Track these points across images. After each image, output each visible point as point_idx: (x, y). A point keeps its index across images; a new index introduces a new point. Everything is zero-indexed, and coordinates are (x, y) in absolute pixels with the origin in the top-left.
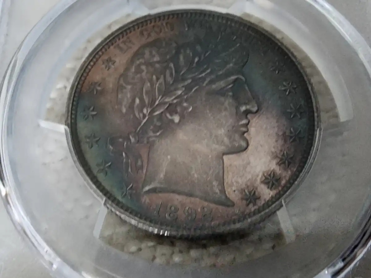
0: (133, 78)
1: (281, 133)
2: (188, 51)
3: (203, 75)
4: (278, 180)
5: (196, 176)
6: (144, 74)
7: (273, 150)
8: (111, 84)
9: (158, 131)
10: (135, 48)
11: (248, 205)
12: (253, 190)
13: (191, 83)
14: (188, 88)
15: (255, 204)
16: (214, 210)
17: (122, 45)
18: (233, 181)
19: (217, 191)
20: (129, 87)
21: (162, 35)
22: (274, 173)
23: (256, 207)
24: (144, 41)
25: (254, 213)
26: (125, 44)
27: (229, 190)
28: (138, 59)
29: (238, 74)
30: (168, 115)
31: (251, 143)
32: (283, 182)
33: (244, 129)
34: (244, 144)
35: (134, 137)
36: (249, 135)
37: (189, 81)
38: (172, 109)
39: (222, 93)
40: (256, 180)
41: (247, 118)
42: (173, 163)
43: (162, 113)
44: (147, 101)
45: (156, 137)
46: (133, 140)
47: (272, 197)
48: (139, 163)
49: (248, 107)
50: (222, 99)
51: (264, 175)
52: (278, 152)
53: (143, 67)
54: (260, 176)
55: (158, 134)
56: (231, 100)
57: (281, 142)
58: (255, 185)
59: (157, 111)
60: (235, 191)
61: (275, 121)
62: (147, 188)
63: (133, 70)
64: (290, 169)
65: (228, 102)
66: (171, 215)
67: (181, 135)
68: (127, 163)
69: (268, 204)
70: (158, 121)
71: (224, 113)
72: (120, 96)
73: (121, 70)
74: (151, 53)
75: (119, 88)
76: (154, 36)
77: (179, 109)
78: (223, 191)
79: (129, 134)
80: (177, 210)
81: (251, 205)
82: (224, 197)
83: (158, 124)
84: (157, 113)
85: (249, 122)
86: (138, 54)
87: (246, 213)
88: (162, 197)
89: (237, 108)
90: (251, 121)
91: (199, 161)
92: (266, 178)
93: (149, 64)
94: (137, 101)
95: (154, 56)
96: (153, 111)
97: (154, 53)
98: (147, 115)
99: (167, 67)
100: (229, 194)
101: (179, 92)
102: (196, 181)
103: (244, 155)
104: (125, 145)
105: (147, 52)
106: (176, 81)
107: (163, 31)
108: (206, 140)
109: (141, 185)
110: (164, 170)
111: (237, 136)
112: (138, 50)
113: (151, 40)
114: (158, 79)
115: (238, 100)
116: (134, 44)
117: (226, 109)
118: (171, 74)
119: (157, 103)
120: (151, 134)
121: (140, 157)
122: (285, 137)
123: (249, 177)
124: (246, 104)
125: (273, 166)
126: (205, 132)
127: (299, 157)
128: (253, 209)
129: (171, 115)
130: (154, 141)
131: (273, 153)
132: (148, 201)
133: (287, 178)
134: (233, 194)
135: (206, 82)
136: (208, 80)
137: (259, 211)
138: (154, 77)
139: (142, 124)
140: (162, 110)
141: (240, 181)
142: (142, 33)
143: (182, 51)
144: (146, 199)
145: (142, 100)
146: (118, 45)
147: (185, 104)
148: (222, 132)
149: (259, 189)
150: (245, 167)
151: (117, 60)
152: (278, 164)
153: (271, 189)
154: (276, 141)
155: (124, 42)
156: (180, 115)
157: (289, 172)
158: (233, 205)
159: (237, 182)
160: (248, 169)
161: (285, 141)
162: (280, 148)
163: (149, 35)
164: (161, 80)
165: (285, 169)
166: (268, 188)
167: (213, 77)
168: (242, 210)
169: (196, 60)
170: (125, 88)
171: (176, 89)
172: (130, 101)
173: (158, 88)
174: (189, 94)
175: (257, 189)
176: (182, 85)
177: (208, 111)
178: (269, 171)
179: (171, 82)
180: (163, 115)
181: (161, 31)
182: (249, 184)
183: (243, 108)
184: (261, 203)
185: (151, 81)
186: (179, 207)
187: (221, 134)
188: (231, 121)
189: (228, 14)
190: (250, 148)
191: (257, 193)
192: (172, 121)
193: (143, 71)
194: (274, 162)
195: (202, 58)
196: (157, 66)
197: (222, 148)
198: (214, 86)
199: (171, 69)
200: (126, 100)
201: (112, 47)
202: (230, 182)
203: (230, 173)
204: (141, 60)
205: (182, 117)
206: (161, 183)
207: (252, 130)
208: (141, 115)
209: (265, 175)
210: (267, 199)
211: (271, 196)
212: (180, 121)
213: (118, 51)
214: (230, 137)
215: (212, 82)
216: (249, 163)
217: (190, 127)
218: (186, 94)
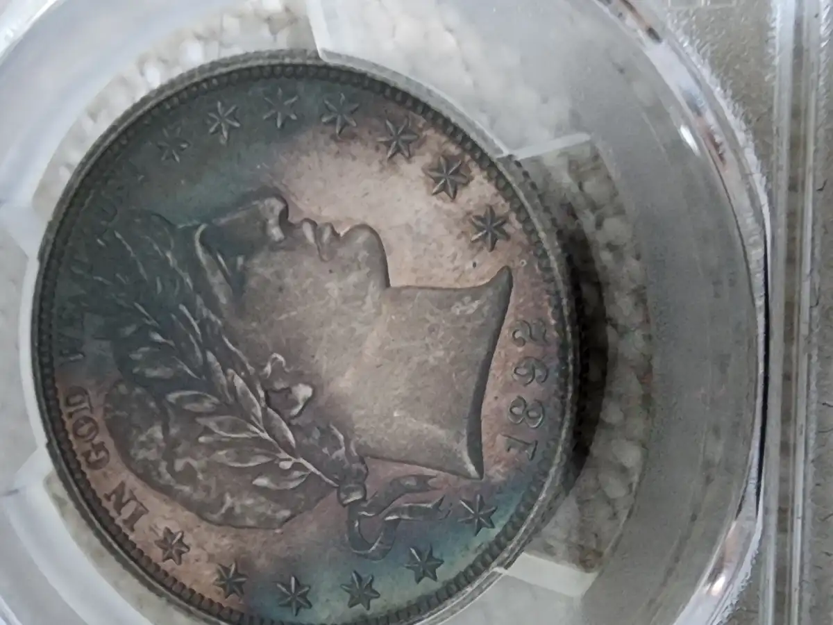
0: (207, 489)
1: (334, 146)
2: (137, 356)
3: (195, 324)
4: (449, 160)
5: (441, 353)
6: (195, 464)
7: (375, 167)
9: (335, 437)
10: (132, 481)
11: (507, 237)
12: (473, 223)
13: (214, 353)
14: (229, 360)
15: (505, 220)
16: (521, 316)
17: (127, 512)
18: (451, 266)
19: (476, 305)
20: (229, 500)
21: (98, 417)
22: (432, 170)
23: (513, 217)
24: (115, 460)
25: (526, 221)
26: (124, 505)
27: (472, 277)
28: (159, 474)
29: (193, 242)
30: (296, 411)
31: (359, 217)
32: (453, 149)
33: (327, 235)
34: (363, 237)
35: (349, 492)
36: (339, 223)
37: (210, 356)
38: (278, 400)
39: (238, 282)
40: (449, 213)
41: (300, 225)
42: (410, 403)
43: (289, 425)
44: (263, 460)
45: (347, 441)
46: (356, 496)
47: (489, 179)
48: (411, 483)
49: (271, 222)
50: (252, 283)
51: (436, 193)
52: (379, 156)
53: (179, 465)
54: (440, 203)
55: (341, 437)
56: (256, 261)
57: (356, 148)
58: (461, 216)
59: (285, 437)
60: (475, 265)
61: (304, 158)
62: (471, 468)
63: (187, 489)
64: (421, 130)
65: (261, 268)
66: (532, 414)
67: (344, 383)
68: (411, 510)
69: (504, 188)
70: (308, 436)
71: (288, 280)
72: (250, 522)
73: (186, 516)
74: (143, 445)
75: (230, 520)
76: (103, 437)
77: (279, 385)
78: (475, 292)
79: (344, 506)
80: (520, 401)
81: (507, 228)
82: (490, 292)
83: (316, 434)
84: (290, 436)
85: (307, 220)
86: (146, 475)
87: (526, 242)
88: (495, 443)
89: (275, 247)
90: (306, 216)
91: (404, 344)
92: (444, 188)
94: (262, 481)
95: (152, 440)
96: (287, 447)
97: (143, 438)
98: (294, 460)
99: (178, 406)
100: (482, 278)
101: (239, 382)
102: (452, 353)
103: (388, 237)
104: (371, 515)
105: (142, 454)
106: (213, 391)
107: (86, 413)
108: (355, 325)
109: (465, 482)
110: (425, 425)
111: (343, 252)
112: (139, 476)
113: (110, 444)
114: (207, 431)
115: (255, 244)
116: (122, 485)
117: (279, 275)
118: (196, 399)
119: (266, 436)
120: (341, 452)
121: (396, 481)
122: (345, 136)
123: (440, 229)
124: (264, 227)
125: (414, 170)
126: (334, 326)
127: (392, 108)
128: (518, 226)
129: (296, 403)
130: (358, 448)
131: (382, 170)
132: (499, 467)
133: (444, 139)
134: (485, 268)
135: (213, 317)
136: (205, 312)
137: (520, 209)
138: (202, 439)
139: (318, 473)
140: (284, 425)
141: (450, 251)
142: (94, 466)
143: (136, 370)
144: (496, 472)
145: (259, 471)
146: (125, 522)
147: (268, 369)
148: (333, 287)
149: (471, 207)
150: (418, 238)
151: (162, 526)
152: (409, 159)
153: (472, 179)
154: (354, 158)
155: (119, 506)
156: (297, 384)
157: (430, 132)
158: (507, 271)
159: (455, 256)
160: (423, 230)
161: (353, 136)
162: (372, 151)
163: (100, 447)
164: (212, 424)
165: (422, 142)
166: (466, 185)
167: (199, 300)
168: (519, 250)
169: (158, 337)
170: (231, 509)
171: (232, 389)
172: (263, 499)
173: (228, 432)
174: (244, 358)
175: (469, 213)
176: (221, 374)
177: (284, 317)
178: (427, 183)
179: (215, 400)
180: (294, 422)
181: (88, 420)
182: (457, 231)
183: (276, 233)
184: (503, 207)
185: (211, 448)
186: (513, 397)
187: (341, 289)
188: (308, 263)
189: (41, 257)
190: (371, 223)
191: (482, 214)
192: (308, 402)
193: (188, 466)
194: (404, 166)
195: (152, 322)
196: (174, 431)
197: (373, 288)
198: (223, 300)
199: (180, 400)
200: (261, 509)
201: (132, 537)
202: (456, 275)
203: (435, 271)
204: (163, 467)
205: (299, 377)
206: (459, 434)
207: (327, 214)
208: (297, 474)
209: (435, 190)
210: (493, 190)
211: (485, 181)
212: (306, 383)
213: (142, 523)
214: (346, 270)
215: (211, 302)
216: (408, 227)
217: (324, 362)
218: (244, 367)
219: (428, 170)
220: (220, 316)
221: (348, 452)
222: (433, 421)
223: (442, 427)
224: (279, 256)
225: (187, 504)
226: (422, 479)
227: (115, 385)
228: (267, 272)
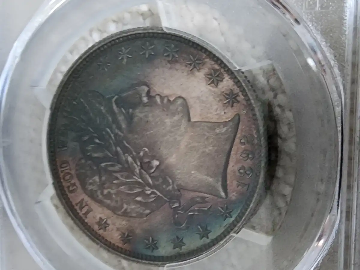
0: (117, 202)
1: (169, 65)
2: (89, 148)
3: (112, 135)
4: (215, 71)
5: (211, 148)
6: (112, 192)
7: (185, 74)
8: (122, 223)
9: (168, 181)
10: (87, 198)
11: (238, 102)
12: (224, 96)
13: (120, 147)
14: (126, 150)
15: (238, 95)
16: (243, 134)
17: (84, 210)
18: (216, 113)
19: (225, 129)
20: (125, 206)
21: (73, 172)
22: (208, 75)
23: (240, 94)
24: (80, 190)
25: (246, 95)
26: (83, 207)
27: (224, 117)
28: (98, 196)
29: (112, 103)
30: (153, 170)
31: (179, 93)
32: (217, 67)
33: (165, 100)
34: (180, 101)
35: (174, 203)
36: (171, 96)
37: (119, 149)
38: (145, 166)
39: (130, 118)
40: (214, 92)
41: (154, 97)
42: (198, 168)
43: (150, 177)
44: (140, 190)
45: (173, 182)
46: (176, 205)
47: (231, 78)
48: (198, 199)
49: (143, 95)
50: (136, 119)
51: (209, 84)
52: (187, 69)
53: (106, 192)
54: (211, 88)
55: (170, 181)
56: (137, 111)
57: (178, 66)
58: (219, 93)
59: (148, 181)
60: (225, 113)
61: (157, 70)
62: (223, 194)
63: (108, 202)
64: (204, 59)
65: (139, 114)
66: (248, 172)
67: (172, 160)
68: (198, 211)
69: (237, 83)
70: (158, 181)
71: (150, 119)
72: (134, 215)
73: (108, 212)
74: (91, 184)
75: (125, 214)
76: (75, 181)
77: (146, 160)
78: (225, 124)
79: (172, 208)
80: (243, 168)
81: (238, 98)
82: (231, 124)
83: (161, 180)
84: (150, 181)
85: (158, 95)
86: (92, 195)
87: (245, 104)
88: (232, 184)
89: (145, 105)
90: (158, 93)
91: (196, 144)
92: (213, 82)
93: (102, 186)
94: (138, 199)
95: (95, 182)
96: (149, 185)
97: (91, 181)
98: (152, 190)
99: (105, 169)
100: (227, 118)
101: (130, 159)
102: (216, 148)
103: (191, 102)
104: (182, 212)
105: (90, 187)
106: (119, 162)
107: (68, 171)
108: (177, 136)
109: (220, 200)
110: (205, 177)
111: (172, 107)
112: (89, 196)
113: (78, 184)
114: (117, 178)
115: (137, 104)
116: (83, 200)
117: (146, 116)
118: (112, 165)
119: (140, 180)
120: (170, 187)
121: (193, 199)
122: (173, 61)
123: (211, 98)
124: (141, 97)
125: (201, 74)
126: (168, 137)
127: (192, 50)
128: (243, 97)
129: (152, 168)
130: (177, 186)
131: (188, 74)
132: (234, 194)
133: (213, 63)
134: (229, 114)
135: (120, 133)
136: (117, 131)
137: (243, 91)
138: (115, 182)
139: (161, 195)
140: (148, 176)
141: (215, 107)
142: (72, 192)
143: (89, 154)
144: (233, 196)
145: (138, 194)
146: (83, 214)
147: (141, 154)
148: (168, 121)
149: (223, 90)
150: (203, 102)
151: (98, 216)
152: (199, 70)
153: (223, 79)
154: (177, 70)
155: (81, 208)
156: (153, 159)
157: (207, 60)
158: (238, 115)
159: (217, 109)
160: (204, 99)
161: (177, 62)
162: (184, 68)
163: (74, 185)
164: (118, 175)
165: (204, 64)
166: (222, 81)
167: (114, 126)
168: (243, 107)
169: (97, 141)
170: (126, 210)
171: (127, 162)
172: (139, 206)
173: (126, 179)
174: (132, 149)
175: (223, 92)
176: (122, 156)
177: (148, 133)
178: (206, 80)
179: (120, 166)
180: (152, 175)
181: (69, 173)
182: (218, 99)
183: (145, 99)
184: (236, 90)
185: (119, 185)
186: (240, 165)
187: (171, 122)
188: (157, 112)
189: (51, 108)
190: (183, 96)
191: (228, 92)
192: (158, 167)
193: (109, 192)
194: (197, 73)
195: (96, 135)
196: (103, 178)
197: (184, 122)
198: (124, 126)
199: (107, 165)
200: (138, 210)
201: (86, 221)
202: (217, 117)
203: (209, 115)
204: (99, 193)
205: (154, 157)
206: (218, 181)
207: (166, 92)
208: (153, 196)
209: (209, 83)
210: (233, 83)
211: (229, 80)
212: (157, 160)
213: (90, 215)
214: (173, 114)
215: (119, 128)
216: (198, 98)
217: (164, 151)
218: (132, 153)
219: (206, 75)
220: (123, 133)
221: (173, 187)
222: (207, 175)
223: (211, 177)
224: (147, 109)
225: (108, 207)
226: (203, 198)
227: (80, 159)
228: (141, 115)
